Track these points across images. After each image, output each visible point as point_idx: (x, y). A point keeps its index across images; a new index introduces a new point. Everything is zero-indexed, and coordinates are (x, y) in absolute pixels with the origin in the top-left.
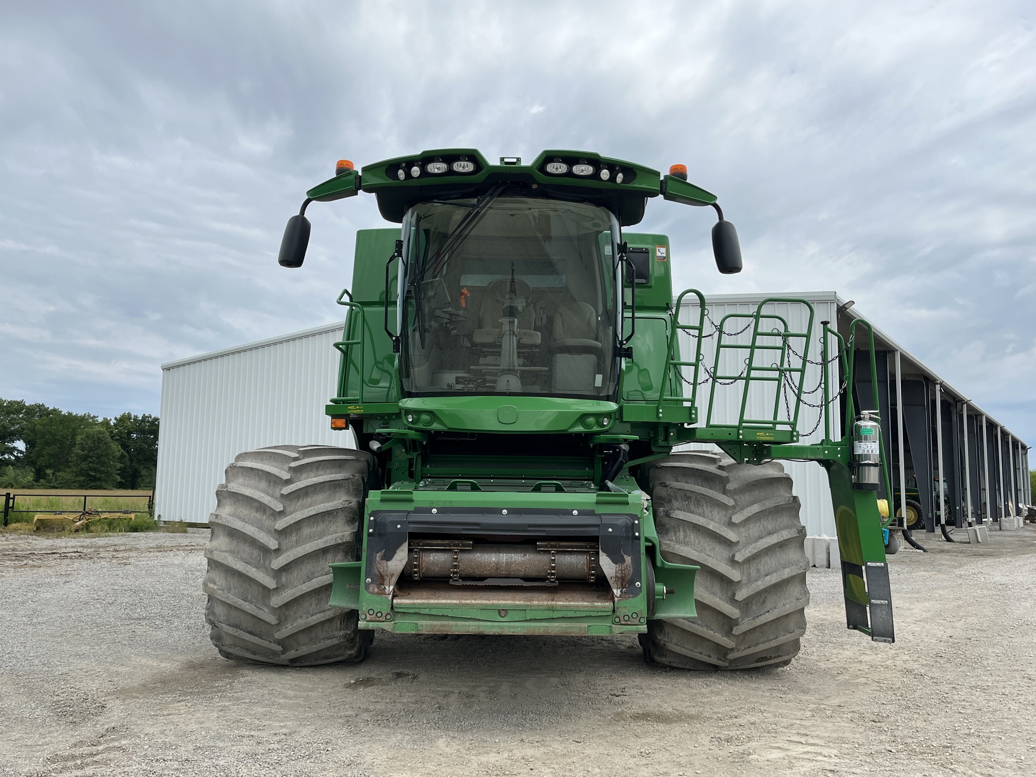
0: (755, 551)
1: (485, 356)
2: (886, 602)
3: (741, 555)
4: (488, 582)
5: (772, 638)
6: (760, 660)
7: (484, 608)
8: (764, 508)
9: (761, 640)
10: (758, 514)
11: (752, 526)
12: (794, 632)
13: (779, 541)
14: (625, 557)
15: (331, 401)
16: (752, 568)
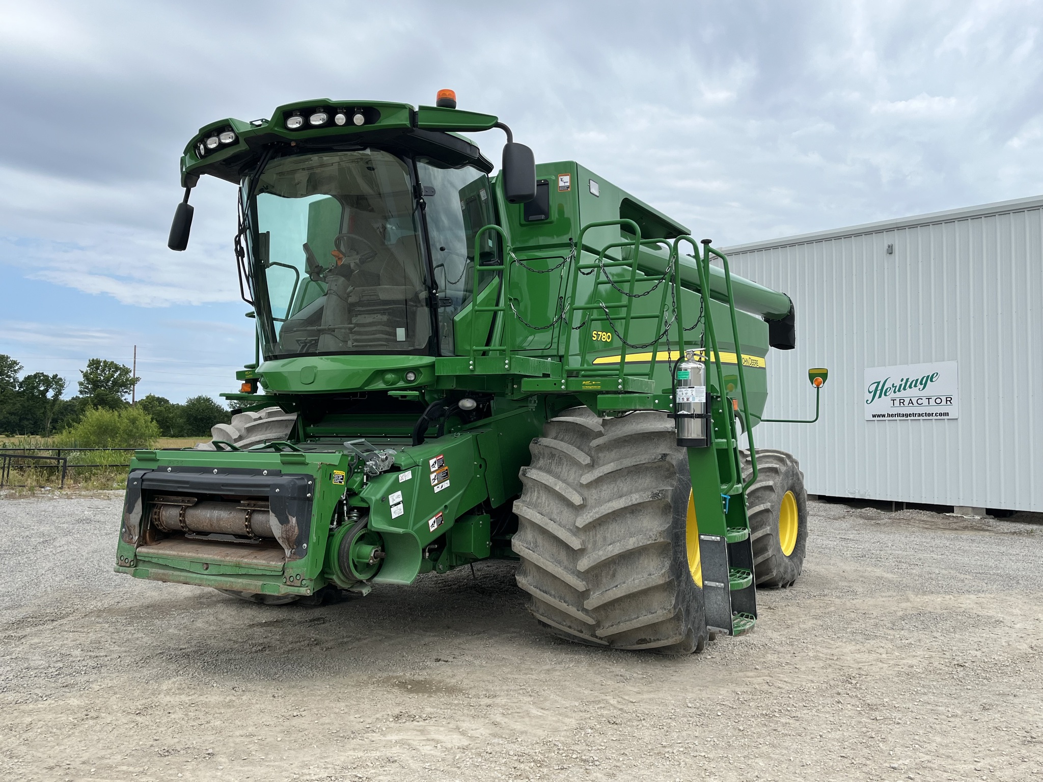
0: (597, 516)
1: (356, 315)
2: (722, 584)
3: (582, 521)
4: (211, 537)
5: (633, 617)
6: (640, 641)
7: (193, 562)
8: (619, 468)
9: (623, 619)
10: (612, 474)
11: (605, 487)
12: (656, 612)
13: (627, 505)
14: (290, 517)
15: (246, 367)
16: (599, 536)
